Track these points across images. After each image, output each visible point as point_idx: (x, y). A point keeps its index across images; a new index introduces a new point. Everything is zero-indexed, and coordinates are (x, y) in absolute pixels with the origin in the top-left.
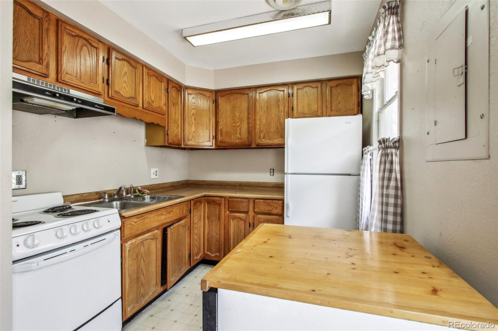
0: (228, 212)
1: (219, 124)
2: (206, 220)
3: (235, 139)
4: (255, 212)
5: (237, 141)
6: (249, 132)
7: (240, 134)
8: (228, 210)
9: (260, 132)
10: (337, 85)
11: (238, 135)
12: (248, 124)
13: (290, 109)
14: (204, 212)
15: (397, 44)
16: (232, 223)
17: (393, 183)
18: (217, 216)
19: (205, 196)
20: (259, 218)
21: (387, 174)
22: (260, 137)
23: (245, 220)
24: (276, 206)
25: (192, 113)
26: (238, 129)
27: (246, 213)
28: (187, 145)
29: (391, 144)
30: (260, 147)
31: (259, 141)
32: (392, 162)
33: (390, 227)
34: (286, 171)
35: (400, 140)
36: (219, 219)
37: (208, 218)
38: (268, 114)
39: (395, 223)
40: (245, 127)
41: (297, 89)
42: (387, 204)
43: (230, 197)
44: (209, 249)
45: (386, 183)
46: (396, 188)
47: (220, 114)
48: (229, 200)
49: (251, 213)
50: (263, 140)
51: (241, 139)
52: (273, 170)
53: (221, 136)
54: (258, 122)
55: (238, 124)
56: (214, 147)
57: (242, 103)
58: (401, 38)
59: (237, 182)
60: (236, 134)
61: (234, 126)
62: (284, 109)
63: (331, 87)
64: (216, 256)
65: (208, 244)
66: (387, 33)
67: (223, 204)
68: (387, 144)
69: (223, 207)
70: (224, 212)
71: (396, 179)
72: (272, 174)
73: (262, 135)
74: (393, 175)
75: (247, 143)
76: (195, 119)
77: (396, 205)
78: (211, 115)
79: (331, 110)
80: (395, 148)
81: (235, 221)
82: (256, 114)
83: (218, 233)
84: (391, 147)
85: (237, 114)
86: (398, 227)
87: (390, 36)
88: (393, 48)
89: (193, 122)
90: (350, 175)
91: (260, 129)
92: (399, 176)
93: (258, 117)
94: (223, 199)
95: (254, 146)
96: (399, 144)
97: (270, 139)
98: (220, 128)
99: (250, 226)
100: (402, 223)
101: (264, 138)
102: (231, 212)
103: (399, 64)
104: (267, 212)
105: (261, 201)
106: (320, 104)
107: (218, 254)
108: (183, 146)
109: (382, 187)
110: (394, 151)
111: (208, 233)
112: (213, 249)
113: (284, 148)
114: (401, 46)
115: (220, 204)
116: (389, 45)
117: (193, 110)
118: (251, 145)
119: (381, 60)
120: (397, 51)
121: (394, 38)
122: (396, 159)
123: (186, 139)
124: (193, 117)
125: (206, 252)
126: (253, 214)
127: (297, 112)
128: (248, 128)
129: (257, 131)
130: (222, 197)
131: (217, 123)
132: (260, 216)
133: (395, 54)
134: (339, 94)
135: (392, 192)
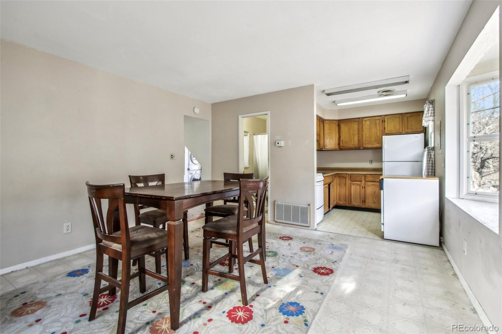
0: (350, 181)
1: (341, 137)
2: (338, 185)
3: (351, 145)
4: (365, 181)
5: (352, 146)
6: (359, 141)
7: (353, 142)
8: (350, 180)
9: (366, 141)
10: (411, 116)
11: (352, 143)
12: (358, 137)
13: (383, 129)
14: (337, 182)
15: (432, 115)
16: (353, 187)
17: (431, 162)
18: (344, 183)
19: (337, 174)
20: (368, 184)
21: (429, 159)
22: (365, 144)
23: (360, 185)
24: (377, 178)
25: (328, 132)
26: (352, 140)
27: (361, 181)
28: (326, 149)
29: (430, 149)
30: (365, 149)
31: (365, 146)
32: (431, 155)
33: (430, 173)
34: (383, 160)
35: (434, 147)
36: (345, 184)
37: (339, 185)
38: (370, 132)
39: (432, 172)
40: (356, 139)
41: (387, 119)
42: (429, 169)
43: (352, 174)
44: (340, 200)
45: (428, 162)
46: (432, 164)
47: (341, 132)
48: (351, 176)
49: (363, 182)
50: (367, 145)
51: (354, 145)
52: (372, 161)
53: (342, 143)
54: (364, 136)
55: (352, 137)
56: (338, 149)
57: (355, 126)
58: (434, 113)
59: (350, 168)
60: (351, 142)
61: (350, 138)
62: (380, 129)
63: (407, 117)
64: (344, 203)
65: (339, 198)
66: (429, 110)
67: (347, 177)
68: (429, 149)
69: (347, 179)
70: (348, 182)
71: (432, 161)
72: (371, 163)
73: (367, 143)
74: (431, 159)
75: (358, 147)
76: (329, 136)
77: (432, 169)
78: (337, 133)
79: (408, 129)
80: (432, 150)
81: (354, 186)
82: (363, 132)
83: (345, 192)
84: (430, 150)
85: (352, 132)
86: (433, 174)
87: (430, 112)
88: (431, 116)
89: (328, 137)
90: (418, 161)
91: (365, 139)
92: (433, 160)
93: (364, 133)
94: (347, 175)
95: (362, 148)
96: (433, 149)
97: (372, 144)
98: (341, 139)
99: (363, 188)
100: (435, 172)
101: (368, 144)
102: (352, 181)
103: (433, 122)
104: (372, 181)
105: (369, 175)
106: (401, 126)
107: (345, 202)
108: (323, 149)
109: (427, 163)
110: (432, 151)
111: (339, 192)
112: (342, 200)
113: (382, 149)
114: (434, 116)
115: (346, 178)
116: (429, 115)
117: (328, 131)
118: (360, 148)
119: (427, 119)
120: (432, 117)
121: (431, 113)
122: (432, 154)
123: (325, 146)
124: (328, 134)
125: (338, 202)
126: (364, 182)
127: (388, 130)
128: (359, 139)
129: (364, 140)
130: (347, 174)
131: (340, 137)
132: (368, 183)
133: (431, 118)
134: (412, 120)
135: (431, 165)
